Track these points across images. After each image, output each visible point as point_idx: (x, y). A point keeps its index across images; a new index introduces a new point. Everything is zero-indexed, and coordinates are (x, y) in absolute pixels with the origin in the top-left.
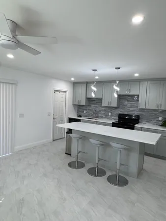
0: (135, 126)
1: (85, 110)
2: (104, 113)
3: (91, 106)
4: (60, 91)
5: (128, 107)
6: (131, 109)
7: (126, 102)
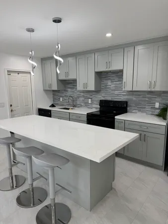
0: (116, 117)
1: (61, 96)
2: (83, 100)
3: (67, 91)
4: (19, 72)
5: (112, 90)
6: (116, 92)
7: (109, 83)
